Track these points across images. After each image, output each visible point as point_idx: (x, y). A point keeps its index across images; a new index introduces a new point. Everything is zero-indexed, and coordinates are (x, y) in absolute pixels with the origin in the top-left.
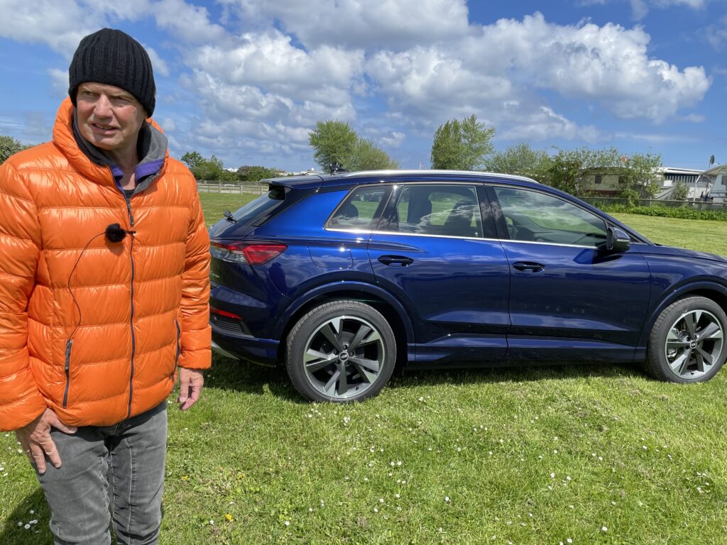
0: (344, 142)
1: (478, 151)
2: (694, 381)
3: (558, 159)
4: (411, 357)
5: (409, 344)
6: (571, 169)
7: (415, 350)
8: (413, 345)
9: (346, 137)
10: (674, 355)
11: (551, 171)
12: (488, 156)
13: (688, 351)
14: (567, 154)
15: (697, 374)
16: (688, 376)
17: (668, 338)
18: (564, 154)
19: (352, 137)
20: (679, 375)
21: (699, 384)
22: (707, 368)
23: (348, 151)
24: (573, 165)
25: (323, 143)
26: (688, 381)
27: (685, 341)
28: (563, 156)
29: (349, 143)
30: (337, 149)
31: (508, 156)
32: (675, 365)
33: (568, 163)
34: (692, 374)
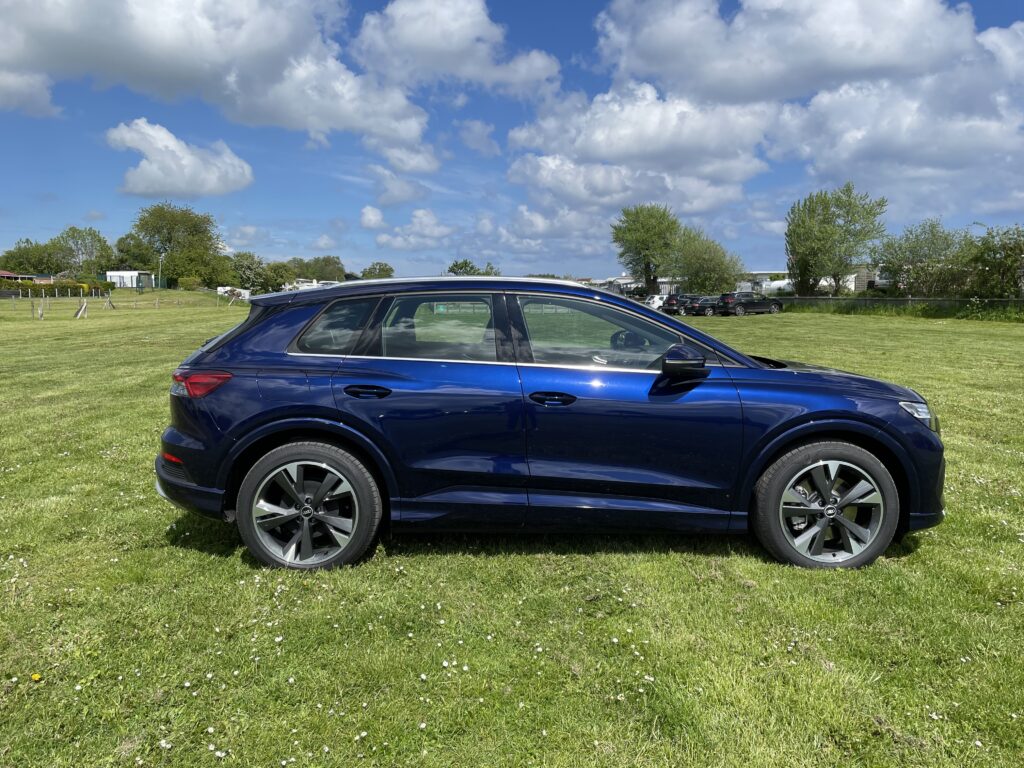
0: (661, 235)
1: (860, 236)
2: (833, 566)
3: (985, 241)
4: (395, 515)
5: (392, 499)
6: (1009, 256)
7: (401, 506)
8: (398, 499)
9: (663, 226)
10: (802, 526)
11: (976, 260)
12: (877, 242)
13: (822, 522)
14: (1001, 232)
15: (842, 557)
16: (827, 558)
17: (783, 500)
18: (995, 234)
19: (672, 226)
20: (808, 555)
21: (841, 570)
22: (857, 549)
23: (667, 245)
24: (1011, 249)
25: (630, 238)
26: (822, 566)
27: (815, 506)
28: (993, 237)
29: (668, 234)
30: (651, 245)
31: (906, 241)
32: (801, 543)
33: (1004, 247)
34: (834, 555)
